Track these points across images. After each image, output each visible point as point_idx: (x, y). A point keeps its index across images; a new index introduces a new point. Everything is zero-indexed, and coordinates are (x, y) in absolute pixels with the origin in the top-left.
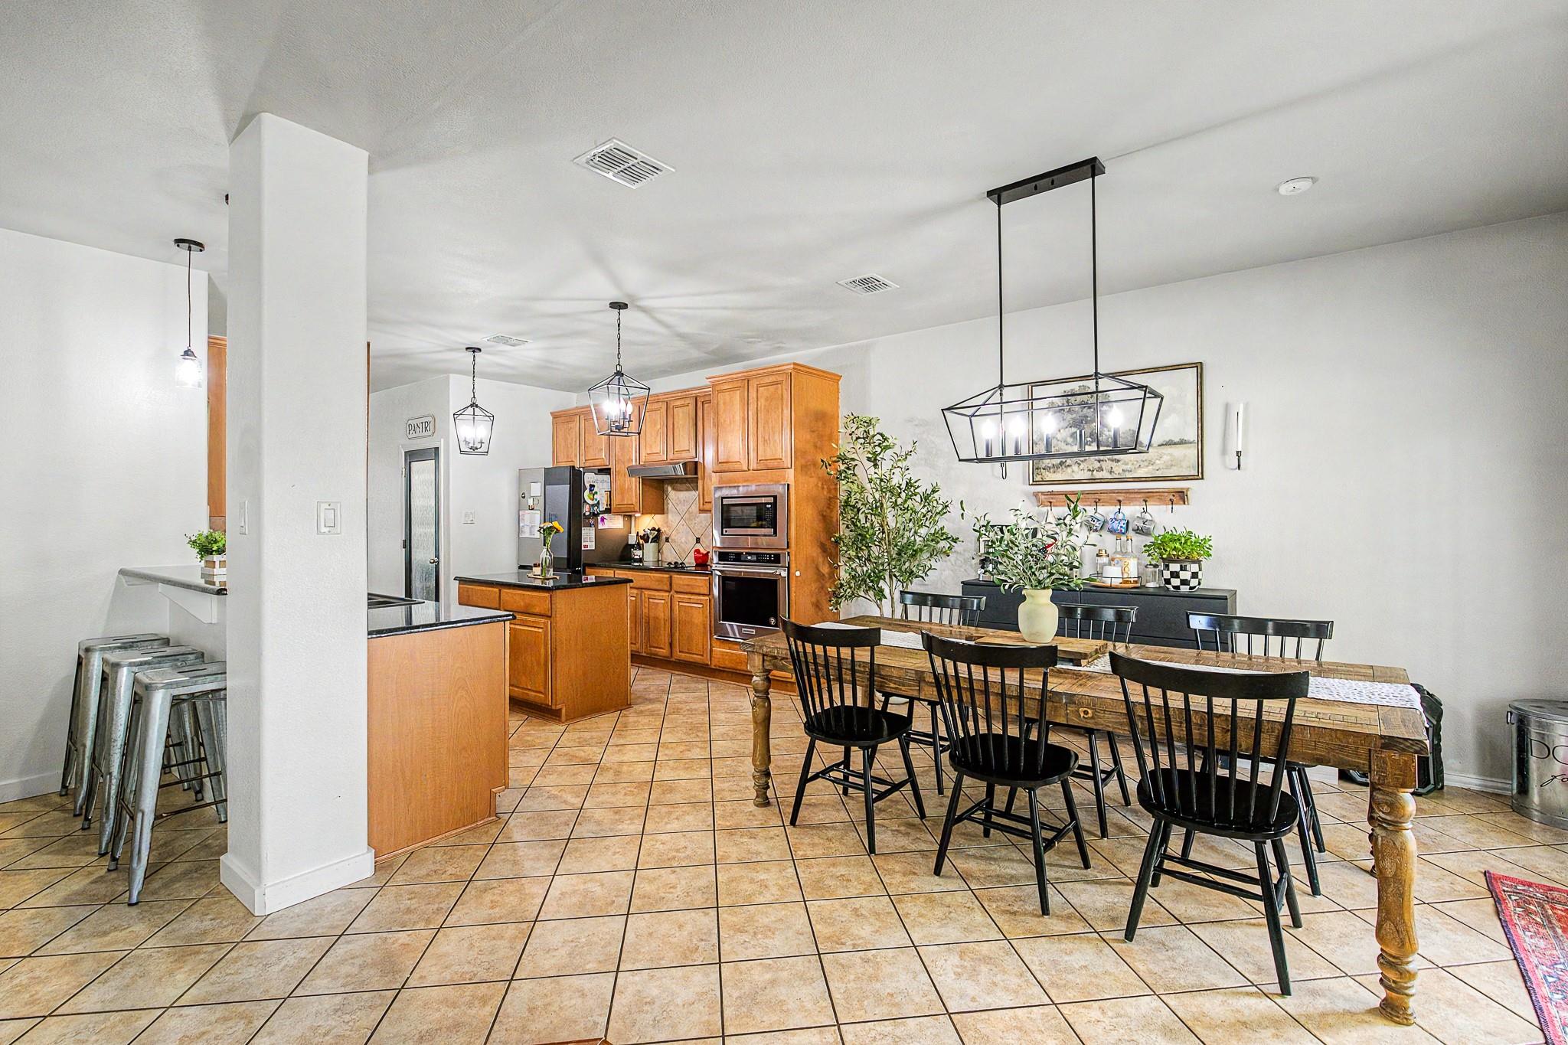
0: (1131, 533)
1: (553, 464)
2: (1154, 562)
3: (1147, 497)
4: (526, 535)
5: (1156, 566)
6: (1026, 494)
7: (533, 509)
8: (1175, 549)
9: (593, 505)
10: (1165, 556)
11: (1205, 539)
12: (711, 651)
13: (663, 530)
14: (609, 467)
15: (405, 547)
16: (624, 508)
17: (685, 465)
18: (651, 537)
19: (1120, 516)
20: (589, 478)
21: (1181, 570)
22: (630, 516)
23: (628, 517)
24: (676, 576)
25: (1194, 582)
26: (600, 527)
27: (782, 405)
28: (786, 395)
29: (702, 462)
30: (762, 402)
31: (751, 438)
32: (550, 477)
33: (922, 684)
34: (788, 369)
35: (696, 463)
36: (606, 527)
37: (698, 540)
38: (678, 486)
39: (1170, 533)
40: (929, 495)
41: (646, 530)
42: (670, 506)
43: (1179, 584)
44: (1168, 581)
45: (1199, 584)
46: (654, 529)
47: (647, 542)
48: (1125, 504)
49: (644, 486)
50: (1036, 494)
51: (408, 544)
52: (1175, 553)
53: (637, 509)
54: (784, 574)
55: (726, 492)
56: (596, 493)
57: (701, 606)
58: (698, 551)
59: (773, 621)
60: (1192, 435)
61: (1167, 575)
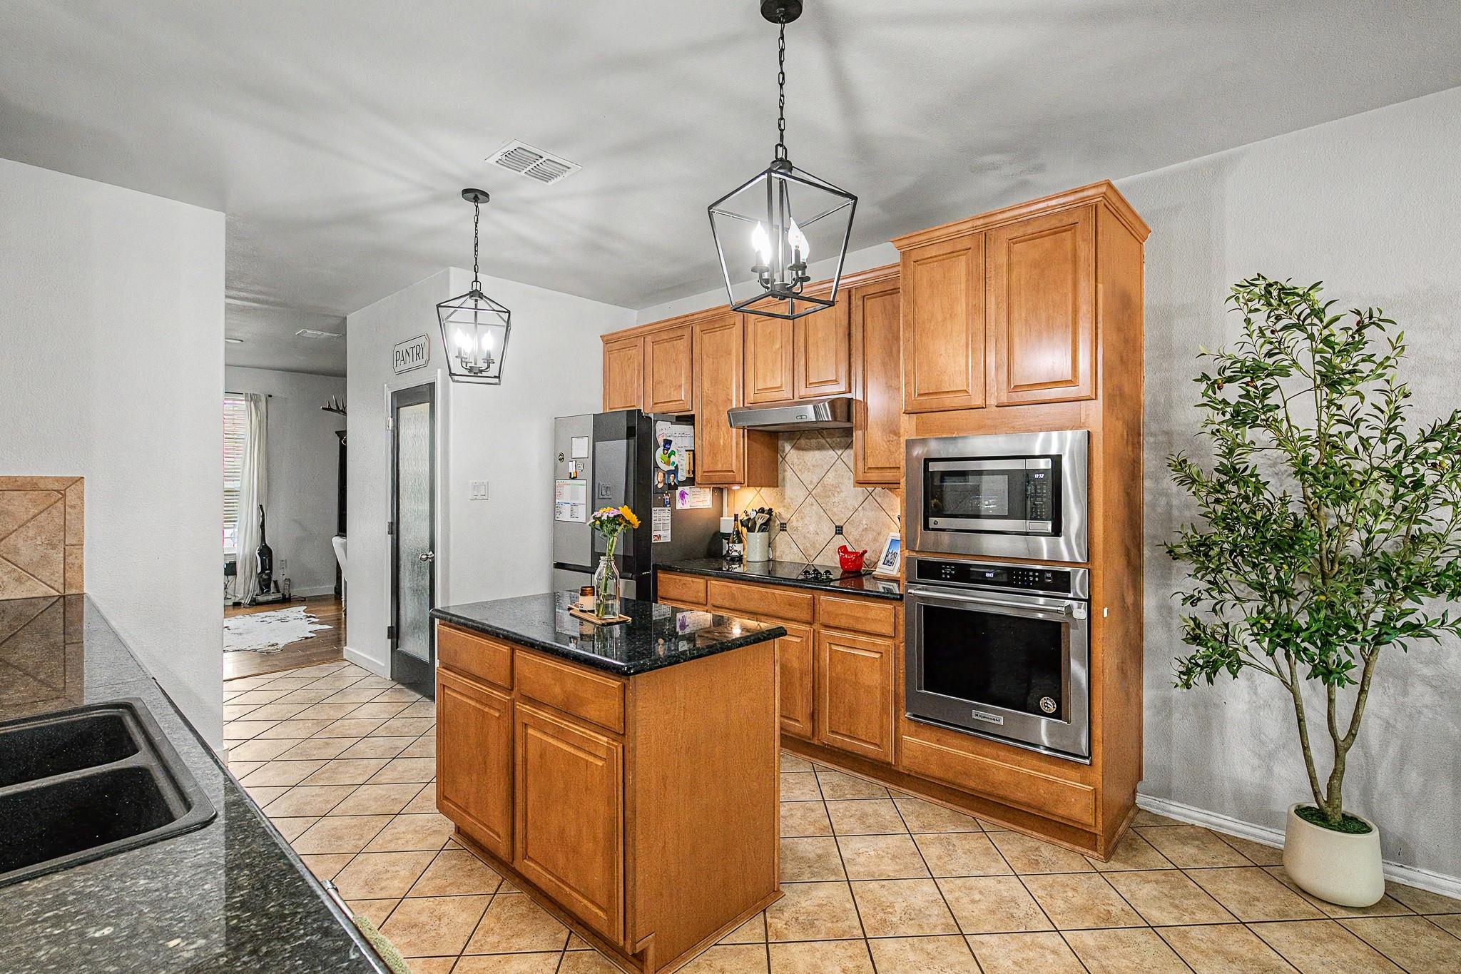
1: (604, 409)
4: (565, 516)
7: (574, 478)
9: (669, 472)
12: (897, 737)
13: (775, 511)
14: (692, 413)
15: (391, 532)
16: (716, 477)
17: (833, 403)
18: (759, 522)
20: (663, 430)
22: (721, 490)
23: (720, 489)
24: (822, 597)
26: (679, 506)
27: (1075, 271)
28: (1085, 251)
29: (860, 398)
30: (1021, 273)
32: (601, 428)
34: (1093, 197)
35: (849, 401)
36: (687, 506)
37: (839, 530)
38: (802, 441)
41: (749, 511)
42: (789, 473)
46: (762, 510)
47: (750, 530)
49: (751, 442)
51: (395, 529)
53: (739, 478)
54: (1080, 613)
55: (935, 449)
56: (673, 453)
57: (877, 656)
58: (844, 549)
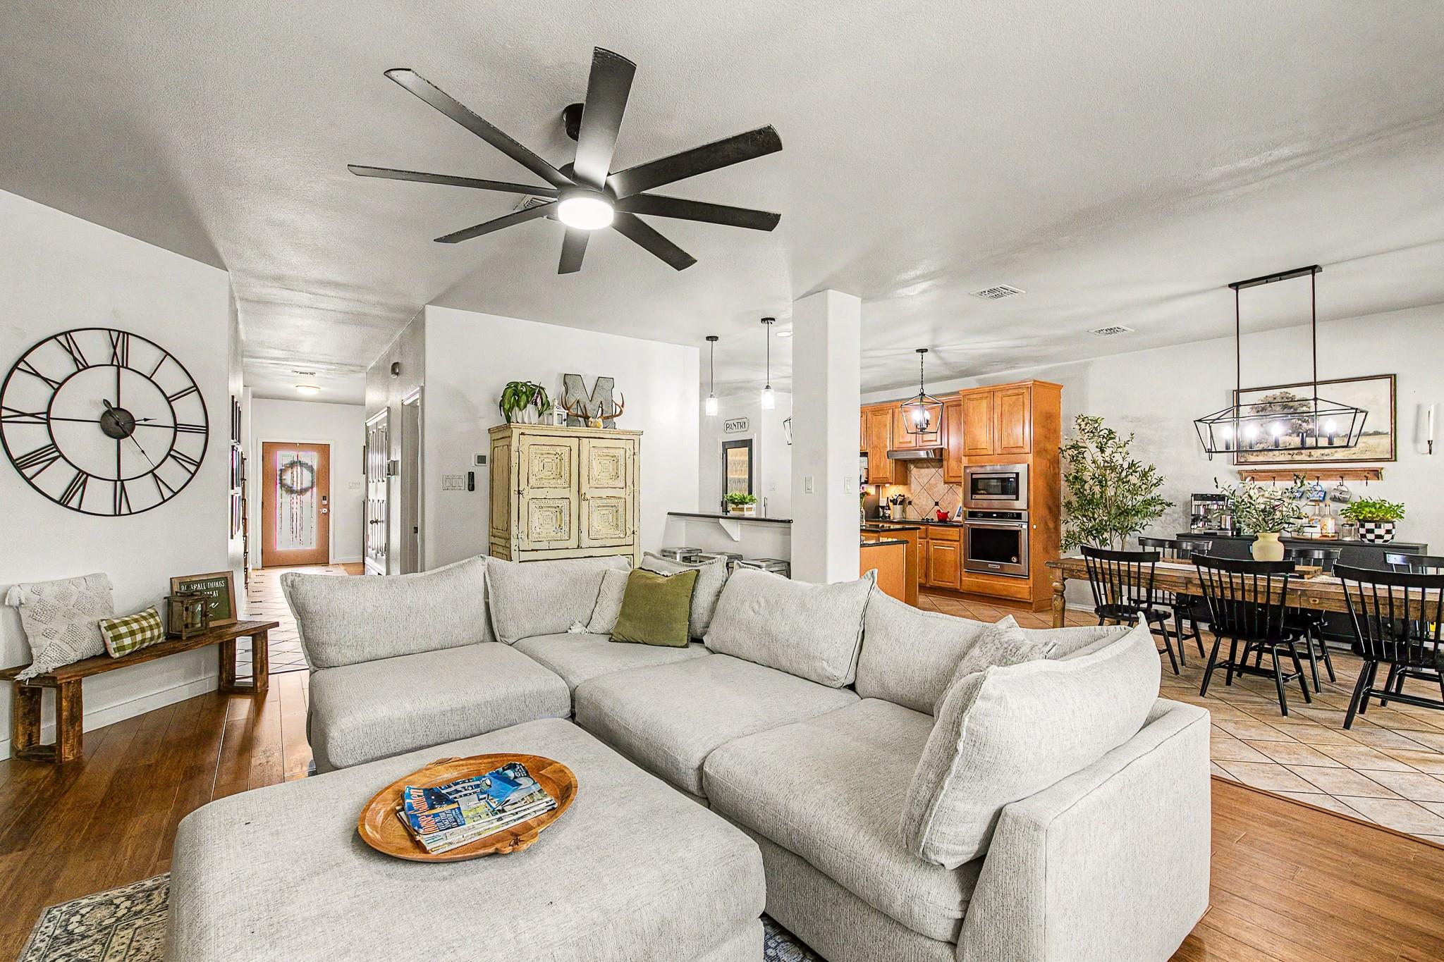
0: (1328, 501)
2: (1350, 523)
3: (1343, 475)
5: (1352, 525)
6: (1231, 472)
8: (1370, 512)
10: (1360, 518)
11: (1398, 505)
12: (961, 579)
13: (906, 495)
14: (867, 451)
16: (879, 480)
17: (934, 449)
18: (899, 501)
19: (1318, 488)
21: (1376, 528)
22: (879, 486)
24: (929, 528)
25: (1388, 537)
27: (1023, 410)
28: (1026, 403)
29: (946, 447)
30: (1006, 408)
31: (996, 431)
33: (1189, 586)
34: (1029, 384)
35: (942, 449)
37: (937, 504)
38: (919, 465)
39: (1365, 501)
40: (1146, 473)
41: (894, 496)
42: (913, 479)
43: (1374, 538)
44: (1363, 536)
45: (1392, 538)
46: (900, 495)
47: (894, 504)
48: (1322, 480)
49: (896, 465)
50: (1240, 473)
52: (1370, 515)
53: (889, 481)
54: (1025, 526)
55: (975, 469)
57: (953, 548)
58: (939, 511)
59: (1015, 560)
60: (1386, 428)
61: (1362, 531)
